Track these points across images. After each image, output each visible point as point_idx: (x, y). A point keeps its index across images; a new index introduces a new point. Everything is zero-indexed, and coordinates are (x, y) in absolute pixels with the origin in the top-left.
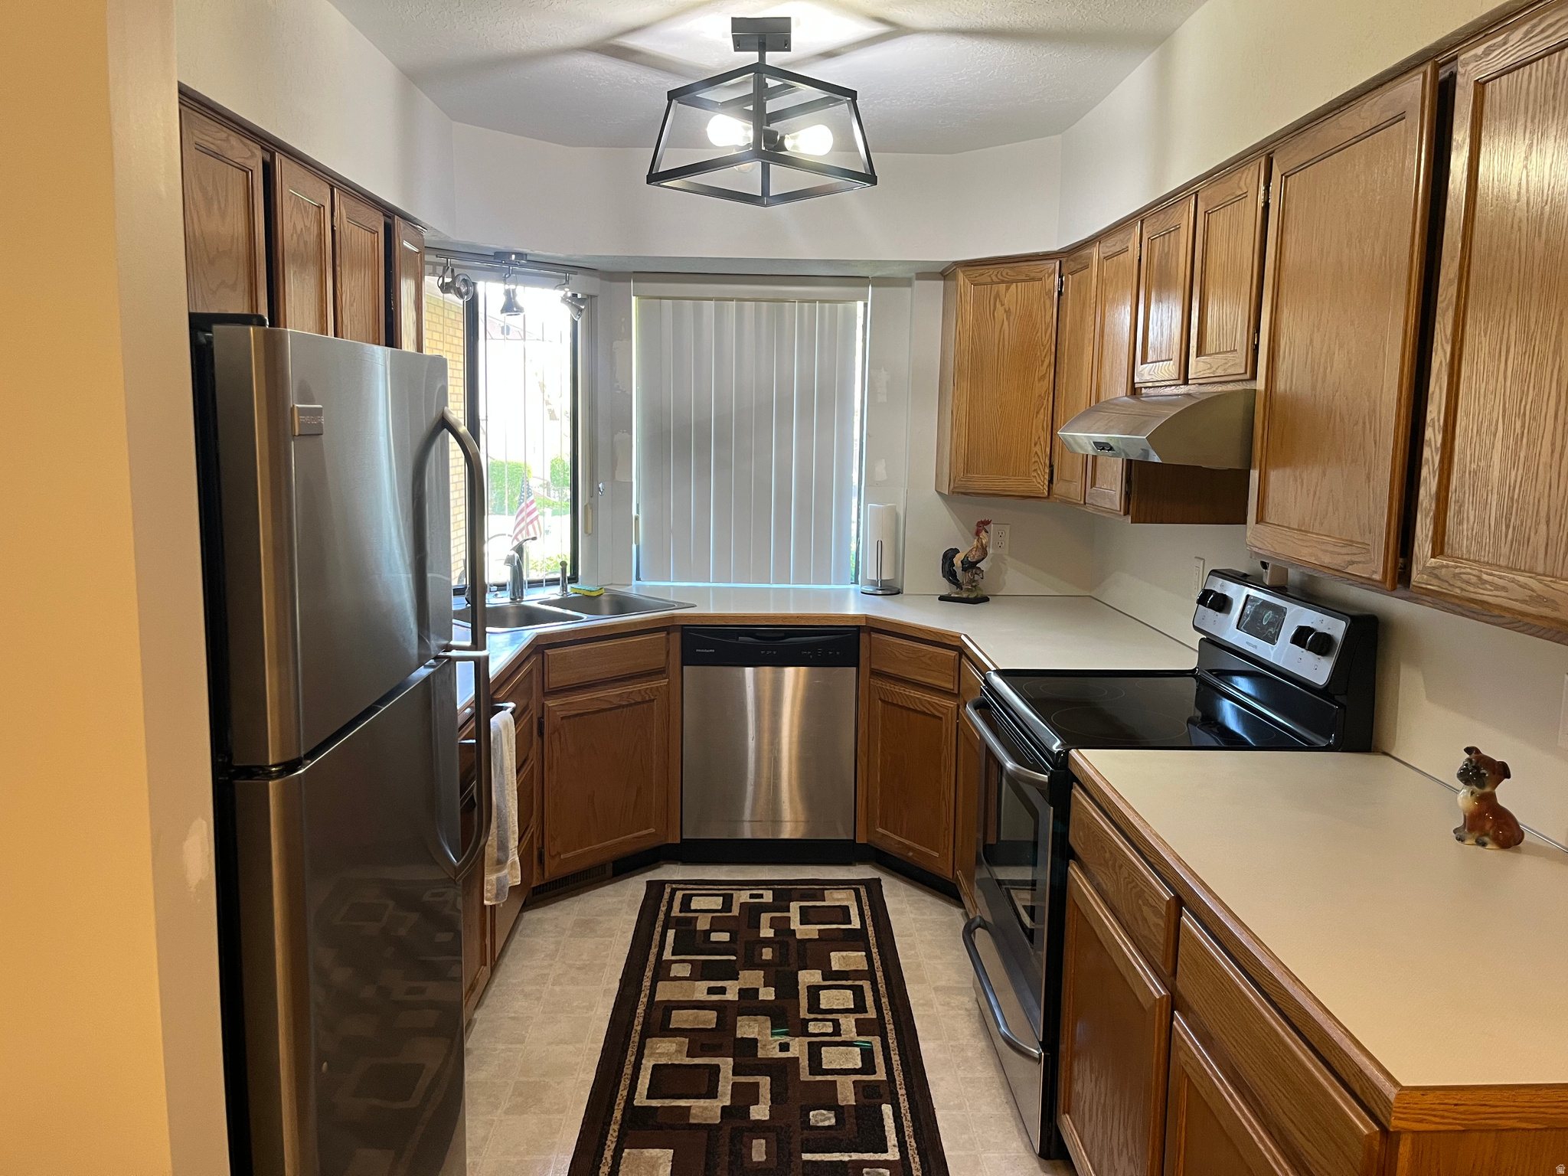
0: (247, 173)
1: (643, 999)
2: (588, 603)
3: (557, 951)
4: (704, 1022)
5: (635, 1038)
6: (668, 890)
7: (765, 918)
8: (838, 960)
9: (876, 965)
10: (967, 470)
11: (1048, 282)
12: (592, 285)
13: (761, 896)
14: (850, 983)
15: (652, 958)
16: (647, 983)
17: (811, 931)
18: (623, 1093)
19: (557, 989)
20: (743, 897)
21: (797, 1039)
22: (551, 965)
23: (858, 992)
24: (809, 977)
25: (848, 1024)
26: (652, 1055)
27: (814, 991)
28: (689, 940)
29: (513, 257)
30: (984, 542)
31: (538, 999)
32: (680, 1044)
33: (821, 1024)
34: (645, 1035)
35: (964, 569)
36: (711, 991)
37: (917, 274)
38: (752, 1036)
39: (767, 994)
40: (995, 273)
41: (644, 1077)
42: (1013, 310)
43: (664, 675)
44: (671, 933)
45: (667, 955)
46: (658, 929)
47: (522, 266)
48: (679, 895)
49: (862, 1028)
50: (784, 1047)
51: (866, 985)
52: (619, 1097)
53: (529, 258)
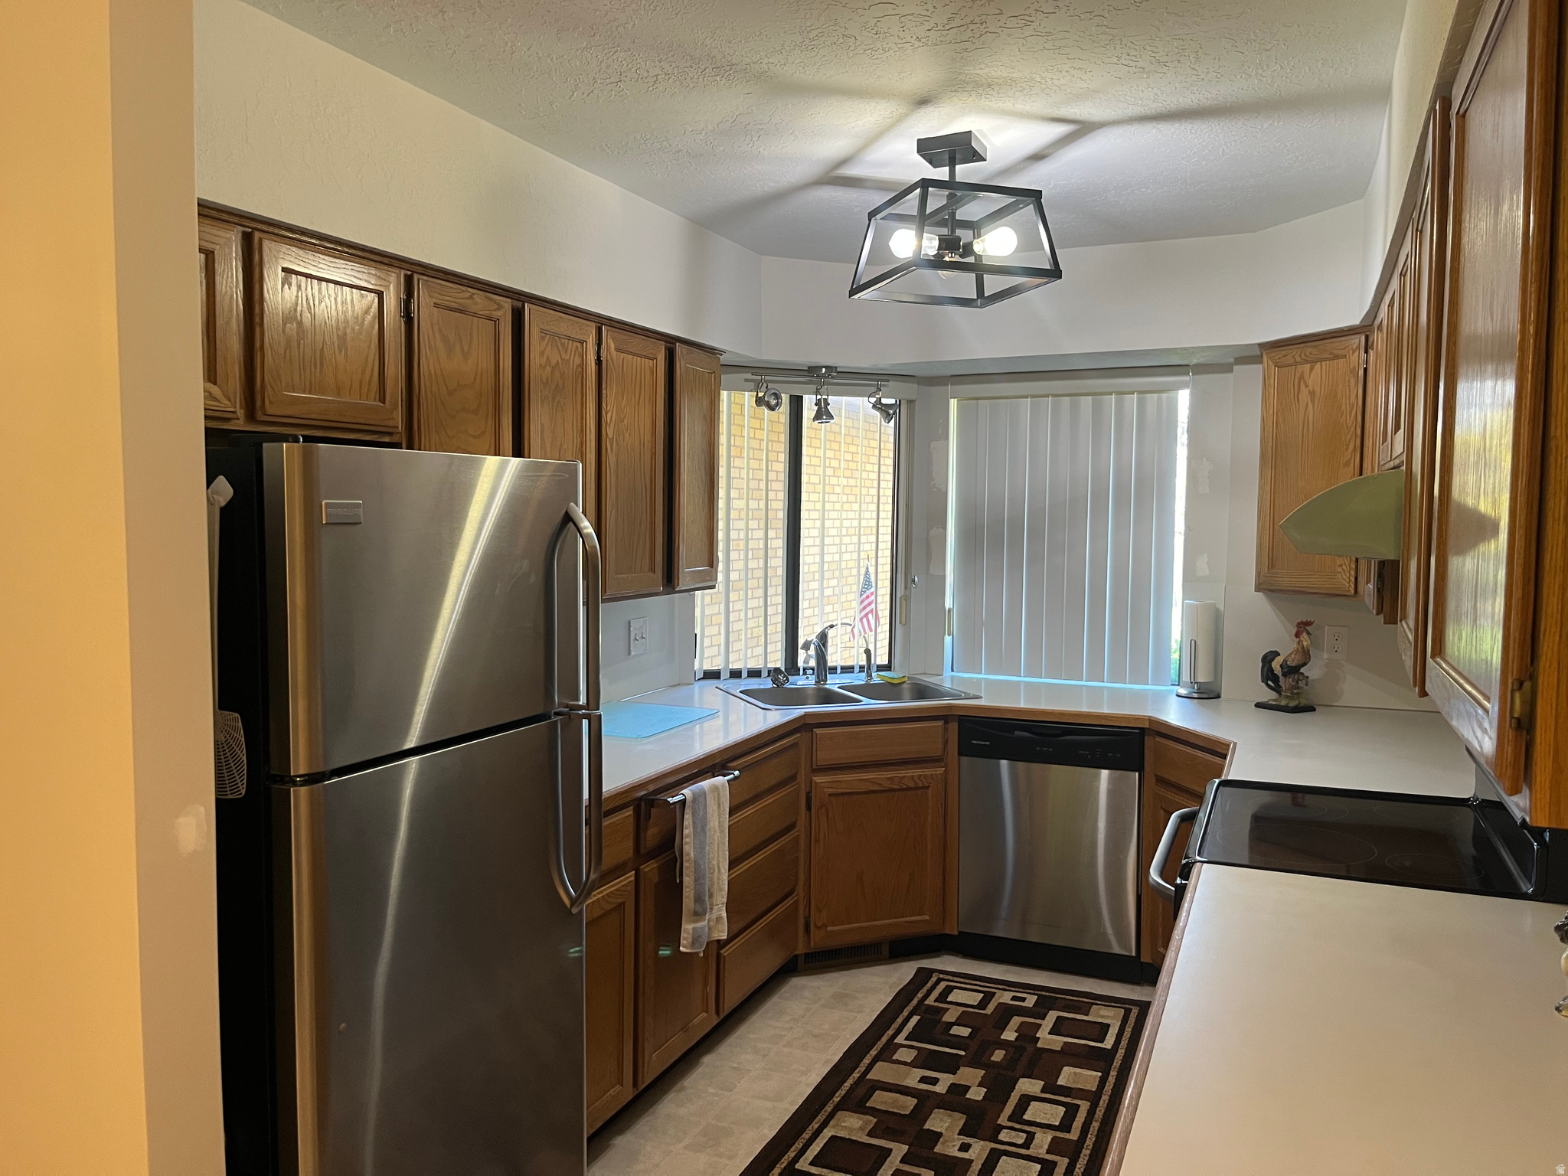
0: (495, 321)
1: (856, 1075)
2: (890, 690)
3: (803, 1017)
4: (899, 1107)
5: (829, 1108)
6: (934, 979)
7: (1016, 1021)
8: (1067, 1076)
9: (1106, 1087)
10: (1272, 565)
11: (1352, 358)
12: (910, 390)
13: (1023, 1000)
14: (1068, 1100)
15: (884, 1039)
16: (867, 1061)
17: (1057, 1042)
18: (791, 1154)
19: (786, 1050)
20: (1006, 997)
21: (982, 1142)
22: (791, 1028)
23: (1071, 1111)
24: (1028, 1086)
25: (1043, 1141)
26: (833, 1127)
27: (1026, 1100)
28: (931, 1027)
29: (824, 370)
30: (1305, 644)
31: (764, 1056)
32: (867, 1123)
33: (1013, 1133)
34: (838, 1107)
35: (1285, 675)
36: (923, 1080)
37: (1236, 359)
38: (939, 1130)
39: (977, 1094)
40: (1299, 353)
41: (818, 1145)
42: (1317, 389)
43: (942, 764)
44: (915, 1019)
45: (900, 1039)
46: (905, 1013)
47: (833, 377)
48: (942, 985)
49: (1055, 1147)
50: (965, 1148)
51: (1084, 1106)
52: (786, 1157)
53: (838, 370)
